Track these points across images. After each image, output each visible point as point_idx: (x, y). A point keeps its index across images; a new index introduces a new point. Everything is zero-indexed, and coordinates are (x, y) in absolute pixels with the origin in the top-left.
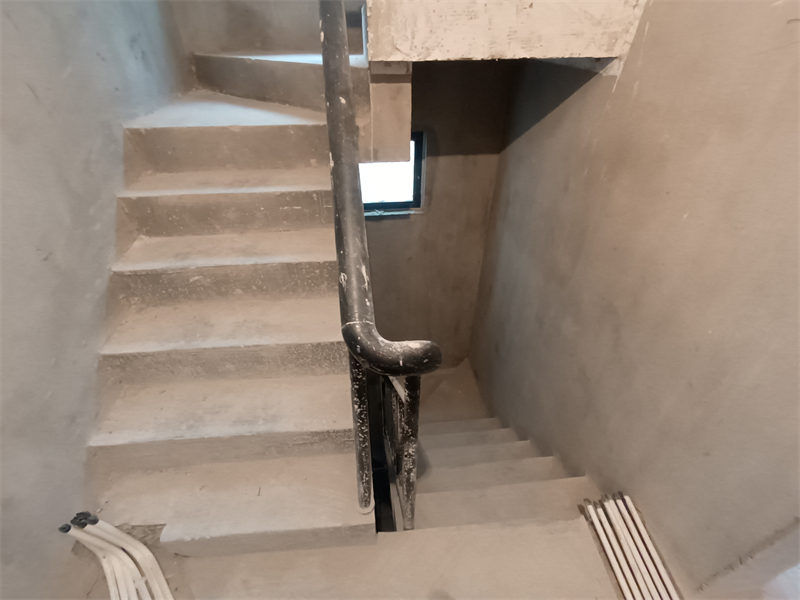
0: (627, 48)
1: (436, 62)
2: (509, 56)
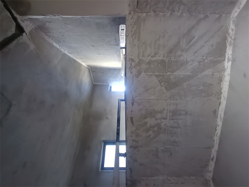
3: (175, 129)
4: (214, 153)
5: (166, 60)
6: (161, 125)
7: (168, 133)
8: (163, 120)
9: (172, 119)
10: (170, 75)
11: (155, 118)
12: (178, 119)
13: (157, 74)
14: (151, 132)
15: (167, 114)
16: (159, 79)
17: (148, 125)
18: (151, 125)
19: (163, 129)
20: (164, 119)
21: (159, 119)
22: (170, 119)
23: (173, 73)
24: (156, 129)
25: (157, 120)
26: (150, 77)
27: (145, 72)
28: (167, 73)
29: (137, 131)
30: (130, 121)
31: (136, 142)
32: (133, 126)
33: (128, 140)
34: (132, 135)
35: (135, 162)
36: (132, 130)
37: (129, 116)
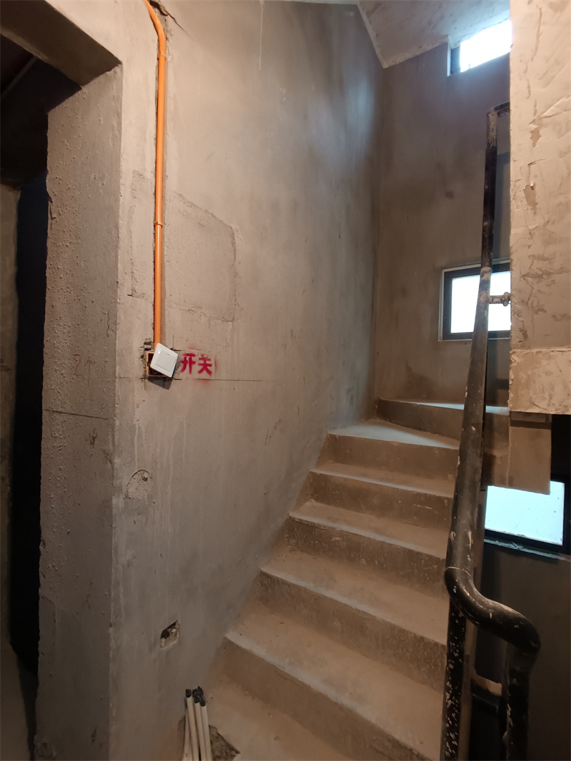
29: (549, 227)
30: (525, 200)
31: (544, 259)
32: (535, 213)
33: (515, 260)
34: (530, 242)
35: (536, 312)
36: (531, 227)
37: (518, 183)
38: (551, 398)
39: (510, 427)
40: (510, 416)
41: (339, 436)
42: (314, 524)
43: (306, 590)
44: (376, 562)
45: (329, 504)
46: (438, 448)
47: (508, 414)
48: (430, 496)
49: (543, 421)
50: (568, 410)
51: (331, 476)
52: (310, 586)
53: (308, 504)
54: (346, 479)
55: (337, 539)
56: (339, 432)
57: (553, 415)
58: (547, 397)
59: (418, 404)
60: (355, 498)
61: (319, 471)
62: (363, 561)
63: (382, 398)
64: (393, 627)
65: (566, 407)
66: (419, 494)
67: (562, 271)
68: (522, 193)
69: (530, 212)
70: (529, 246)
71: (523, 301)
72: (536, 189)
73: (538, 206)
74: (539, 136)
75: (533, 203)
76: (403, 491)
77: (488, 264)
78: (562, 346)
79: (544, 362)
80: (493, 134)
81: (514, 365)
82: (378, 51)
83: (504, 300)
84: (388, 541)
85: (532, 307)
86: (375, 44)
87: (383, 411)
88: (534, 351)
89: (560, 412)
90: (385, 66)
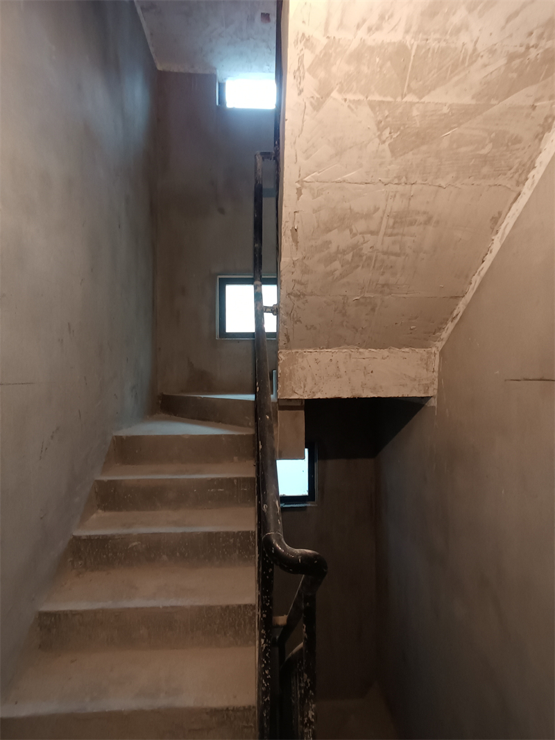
0: (436, 392)
1: (319, 399)
2: (364, 396)
3: (393, 258)
4: (461, 307)
5: (412, 45)
6: (361, 249)
7: (374, 267)
8: (368, 236)
9: (391, 235)
10: (412, 104)
11: (351, 231)
12: (403, 235)
13: (376, 97)
14: (337, 265)
15: (381, 223)
16: (380, 118)
17: (333, 248)
18: (338, 247)
19: (364, 258)
20: (372, 233)
21: (360, 234)
22: (385, 234)
23: (421, 98)
24: (349, 257)
25: (355, 235)
26: (353, 107)
27: (340, 91)
28: (405, 95)
29: (306, 261)
30: (291, 237)
31: (302, 284)
32: (297, 249)
33: (283, 281)
34: (293, 270)
35: (296, 323)
36: (295, 259)
37: (287, 224)
38: (305, 387)
39: (278, 412)
40: (278, 402)
41: (127, 437)
42: (106, 536)
43: (103, 611)
44: (178, 554)
45: (120, 510)
46: (225, 435)
47: (276, 401)
48: (222, 479)
49: (299, 404)
50: (315, 395)
51: (122, 480)
52: (108, 604)
53: (94, 516)
54: (138, 480)
55: (134, 544)
56: (125, 432)
57: (305, 400)
58: (303, 386)
59: (202, 396)
60: (150, 497)
61: (105, 478)
62: (165, 557)
63: (165, 393)
64: (201, 608)
65: (314, 393)
66: (212, 480)
67: (312, 294)
68: (290, 231)
69: (294, 248)
70: (293, 273)
71: (287, 313)
72: (298, 230)
73: (299, 244)
74: (301, 194)
75: (296, 241)
76: (197, 479)
77: (259, 279)
78: (310, 348)
79: (300, 360)
80: (260, 173)
81: (281, 362)
82: (152, 49)
83: (275, 310)
84: (188, 530)
85: (293, 318)
86: (149, 41)
87: (168, 406)
88: (294, 351)
89: (310, 397)
90: (159, 68)
